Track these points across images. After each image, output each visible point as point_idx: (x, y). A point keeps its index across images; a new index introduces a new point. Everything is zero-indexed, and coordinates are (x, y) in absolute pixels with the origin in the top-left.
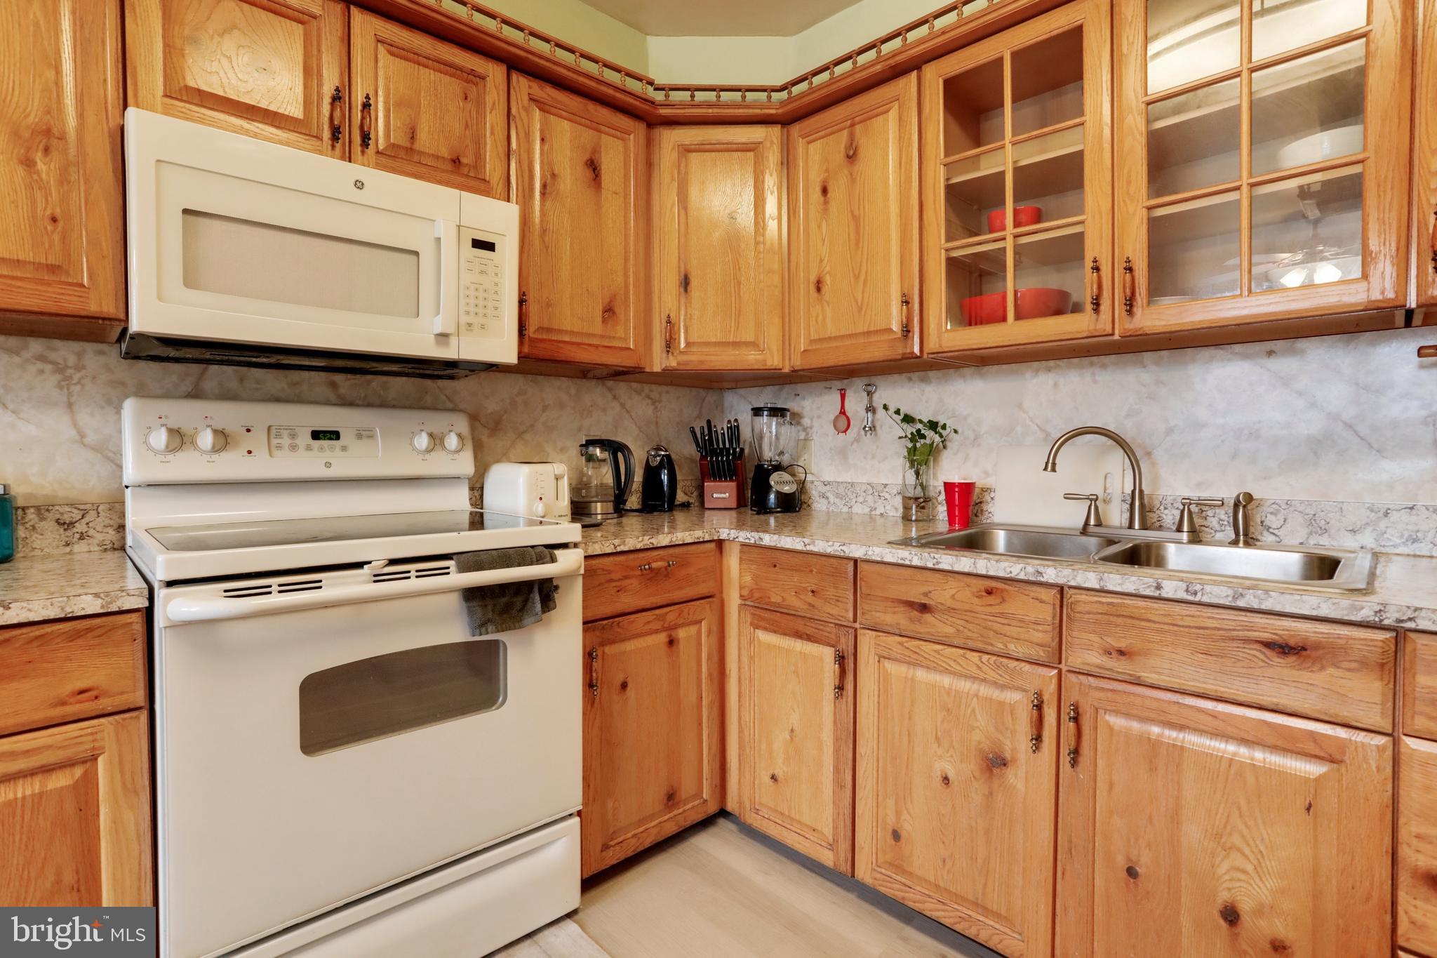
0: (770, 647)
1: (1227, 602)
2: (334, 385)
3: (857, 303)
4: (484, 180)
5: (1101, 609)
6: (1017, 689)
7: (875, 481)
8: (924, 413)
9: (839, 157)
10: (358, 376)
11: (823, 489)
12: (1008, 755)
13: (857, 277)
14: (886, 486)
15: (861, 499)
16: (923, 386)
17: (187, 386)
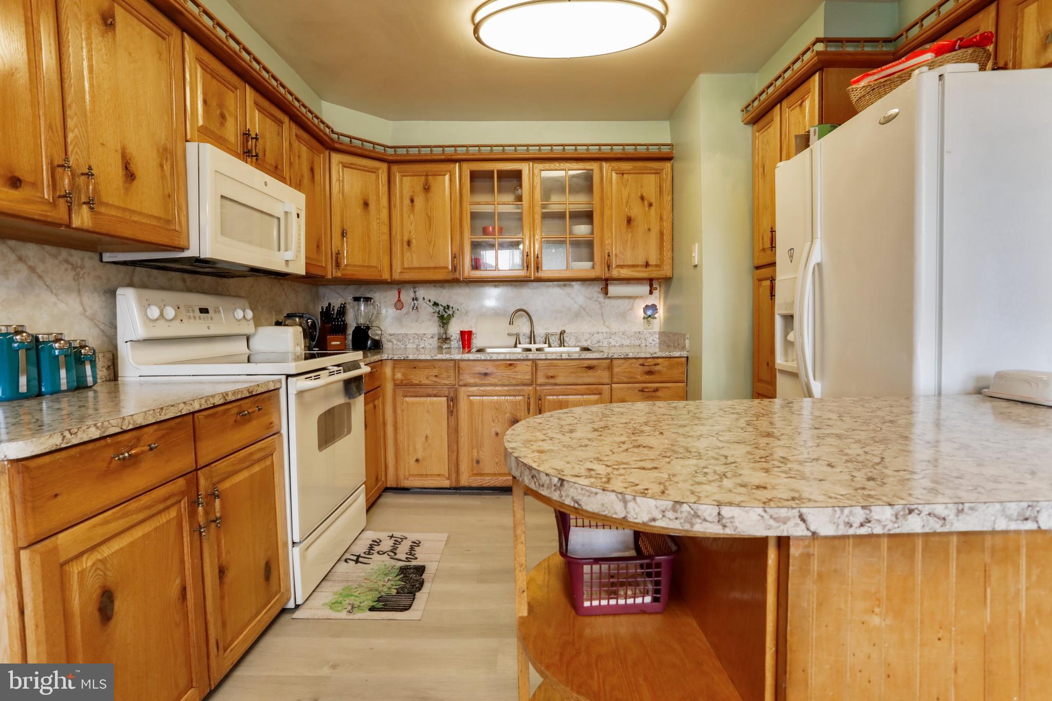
0: (413, 404)
1: (578, 358)
2: (184, 281)
3: (430, 254)
4: (283, 177)
5: (545, 365)
6: (521, 396)
7: (418, 332)
8: (443, 302)
9: (419, 188)
10: (193, 275)
11: (390, 338)
12: (519, 419)
13: (430, 243)
14: (425, 334)
15: (411, 341)
16: (442, 290)
17: (127, 281)
